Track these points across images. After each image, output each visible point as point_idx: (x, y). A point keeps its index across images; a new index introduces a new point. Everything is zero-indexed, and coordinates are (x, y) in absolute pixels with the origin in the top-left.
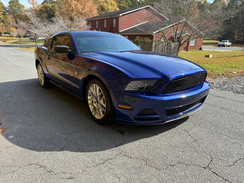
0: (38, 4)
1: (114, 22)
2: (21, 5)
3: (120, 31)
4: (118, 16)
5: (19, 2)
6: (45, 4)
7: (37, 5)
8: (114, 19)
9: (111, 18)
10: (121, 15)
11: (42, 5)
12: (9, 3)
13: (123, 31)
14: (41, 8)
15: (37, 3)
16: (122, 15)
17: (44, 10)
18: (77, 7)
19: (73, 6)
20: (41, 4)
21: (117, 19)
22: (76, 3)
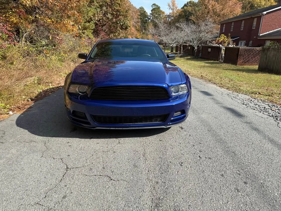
0: (178, 9)
1: (255, 23)
2: (162, 11)
3: (261, 35)
4: (261, 15)
5: (160, 9)
6: (185, 8)
7: (176, 10)
8: (255, 19)
9: (252, 17)
10: (265, 13)
11: (182, 10)
12: (152, 11)
13: (266, 34)
14: (180, 13)
15: (176, 8)
16: (267, 13)
17: (183, 14)
18: (215, 7)
19: (210, 7)
20: (182, 8)
21: (259, 18)
22: (213, 3)
